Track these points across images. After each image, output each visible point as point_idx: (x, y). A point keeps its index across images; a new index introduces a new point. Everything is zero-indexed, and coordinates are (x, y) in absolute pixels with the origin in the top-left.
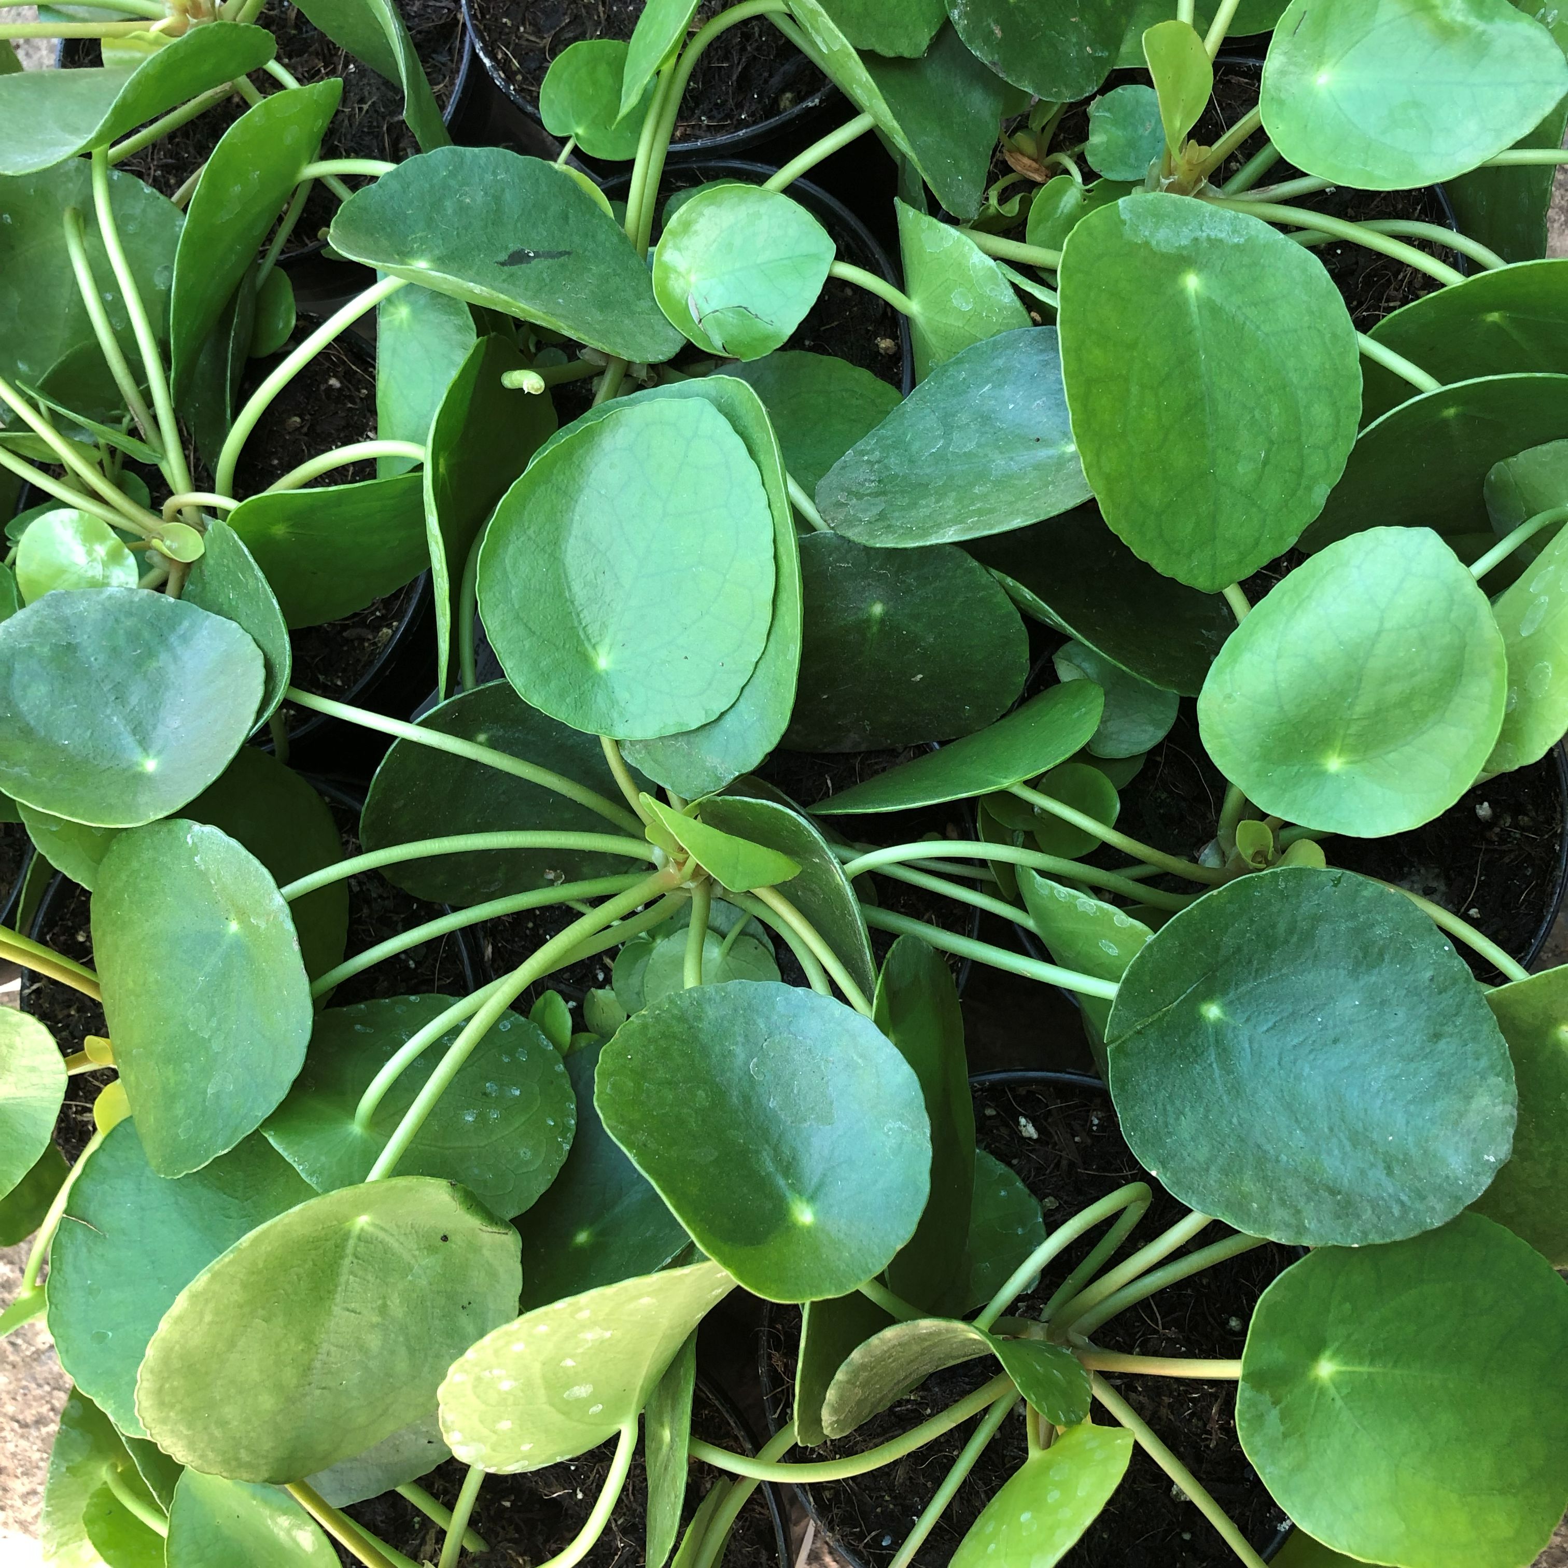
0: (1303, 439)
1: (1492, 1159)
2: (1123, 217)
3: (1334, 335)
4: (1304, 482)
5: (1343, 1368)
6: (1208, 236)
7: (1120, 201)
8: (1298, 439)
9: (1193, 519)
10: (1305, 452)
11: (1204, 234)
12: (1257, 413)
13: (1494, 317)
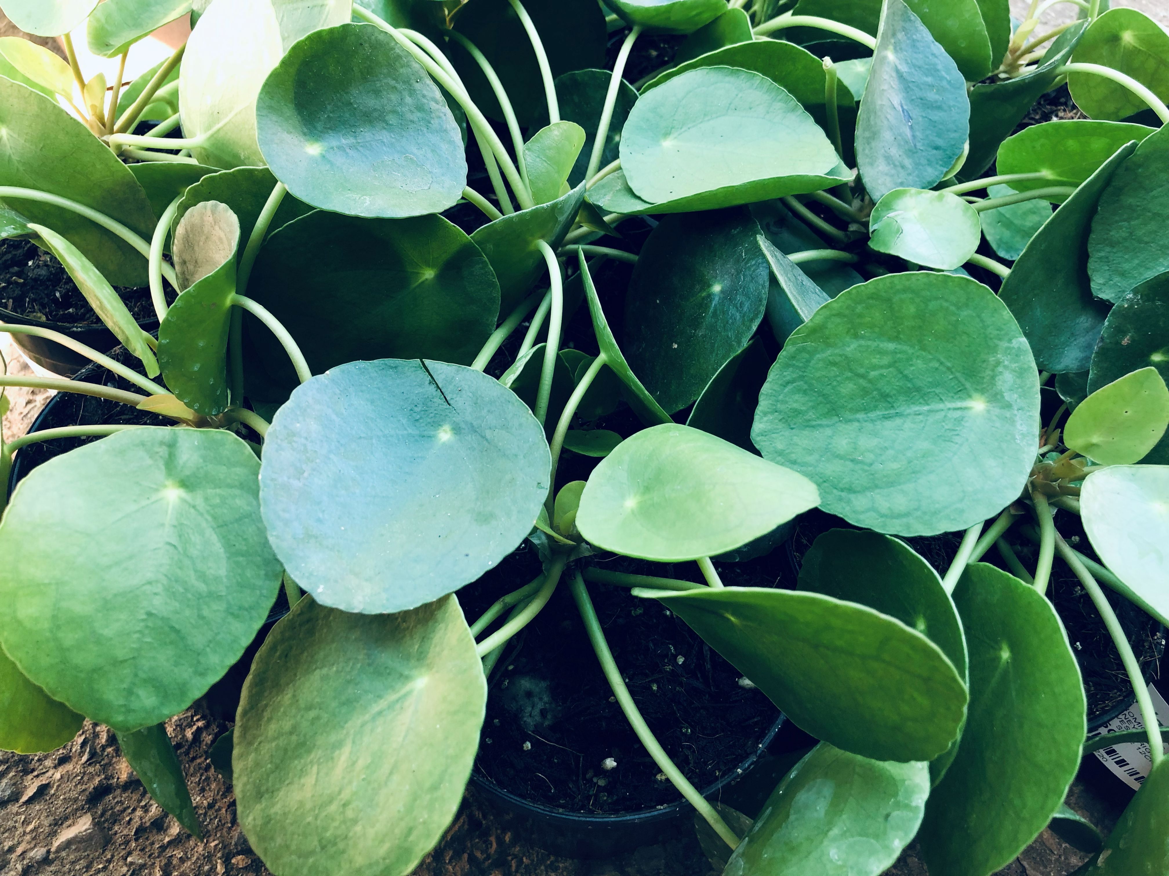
0: (877, 491)
1: (320, 590)
2: (1013, 341)
3: (962, 511)
4: (843, 494)
5: (170, 507)
6: (1016, 415)
7: (1024, 340)
8: (877, 487)
9: (803, 408)
10: (868, 494)
11: (1016, 412)
12: (891, 452)
13: (1005, 655)
